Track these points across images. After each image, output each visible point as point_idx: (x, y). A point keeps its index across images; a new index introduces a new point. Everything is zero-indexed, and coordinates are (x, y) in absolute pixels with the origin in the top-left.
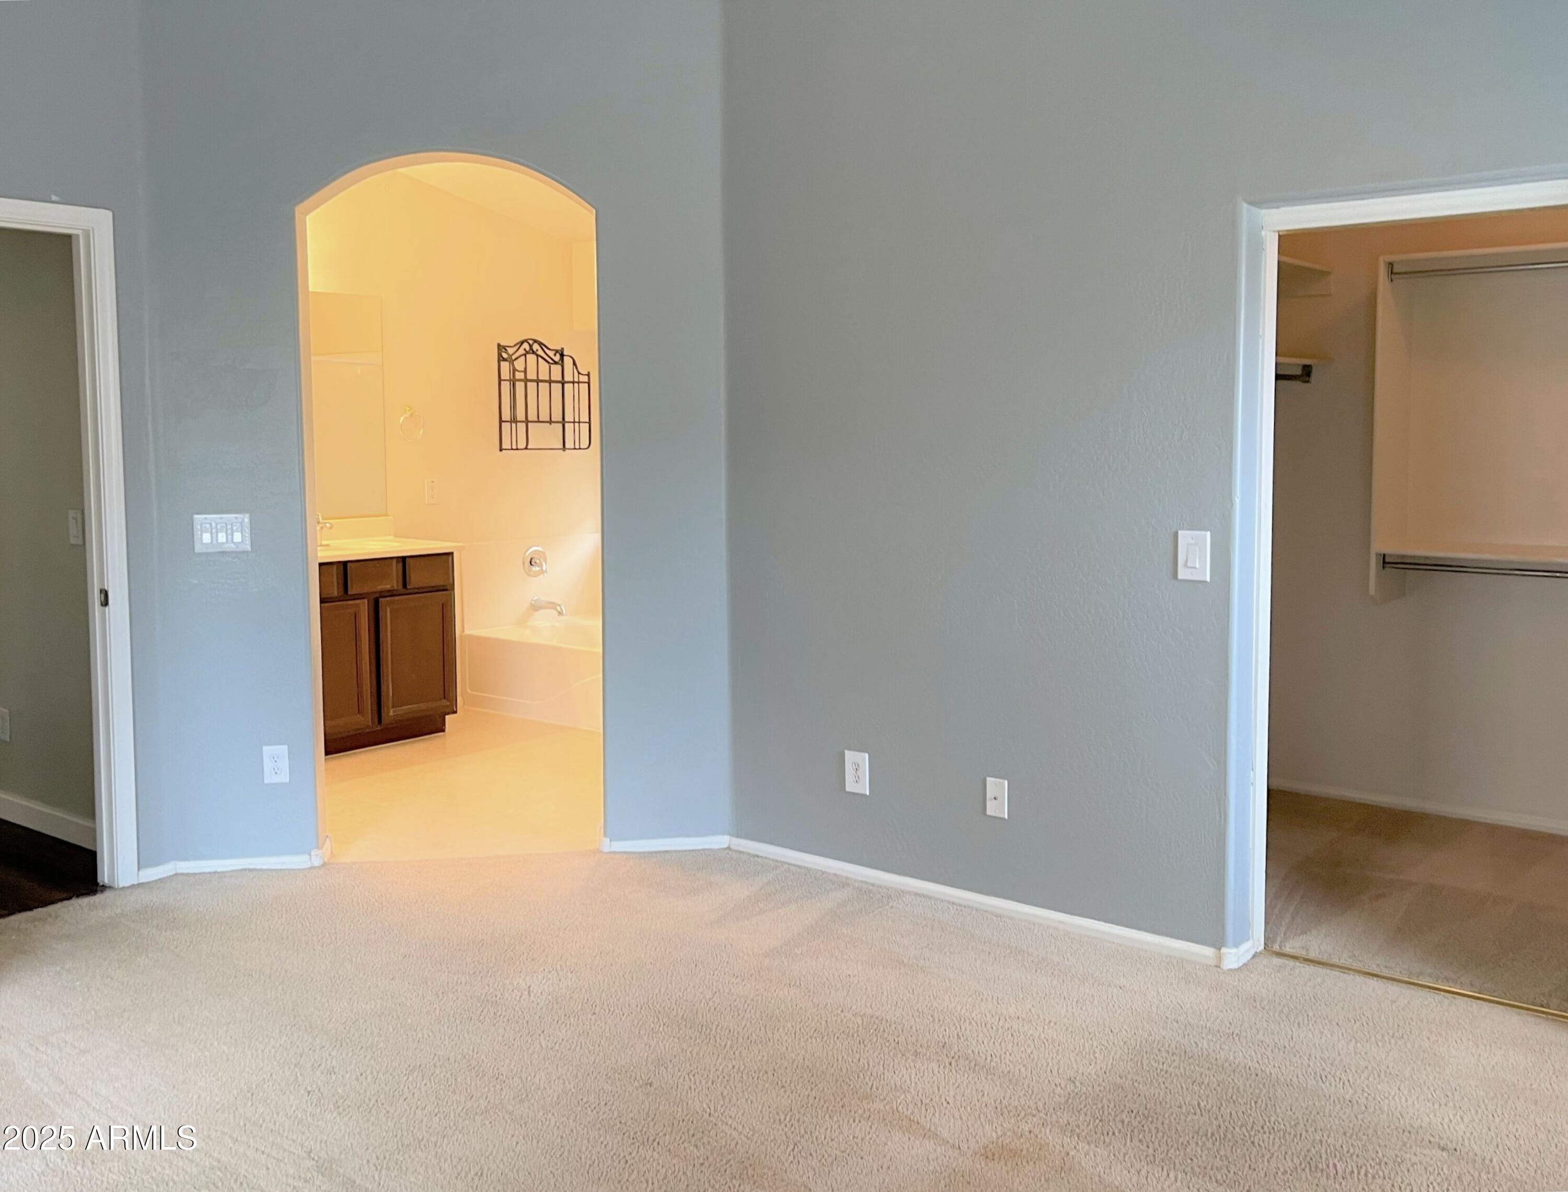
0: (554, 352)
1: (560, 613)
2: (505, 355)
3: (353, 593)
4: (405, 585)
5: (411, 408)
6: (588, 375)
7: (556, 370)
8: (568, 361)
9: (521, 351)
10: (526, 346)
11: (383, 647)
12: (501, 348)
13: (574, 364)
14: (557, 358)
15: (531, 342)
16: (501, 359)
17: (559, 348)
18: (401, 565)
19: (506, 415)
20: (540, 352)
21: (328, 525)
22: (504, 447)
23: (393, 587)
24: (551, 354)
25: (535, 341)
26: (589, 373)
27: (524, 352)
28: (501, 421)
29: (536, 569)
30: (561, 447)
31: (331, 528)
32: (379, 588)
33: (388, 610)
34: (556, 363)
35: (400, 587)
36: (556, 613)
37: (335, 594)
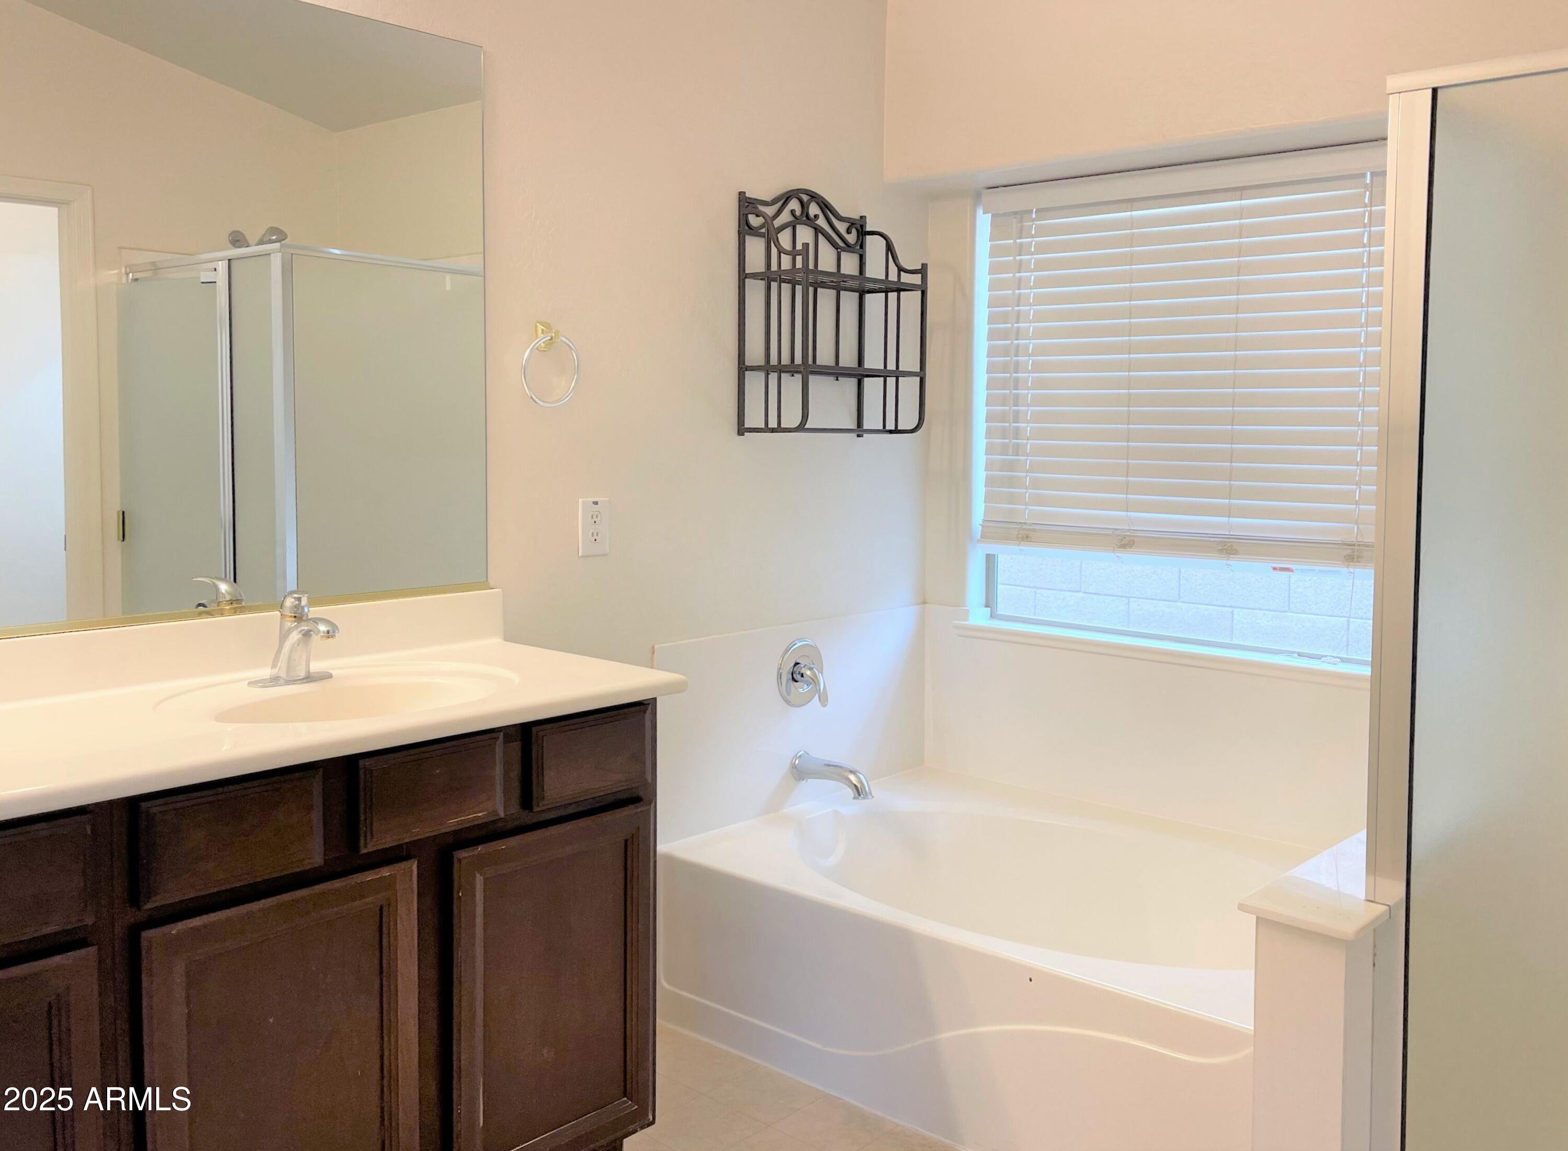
0: (846, 225)
1: (859, 791)
2: (754, 221)
3: (371, 848)
4: (527, 799)
5: (548, 326)
6: (923, 271)
7: (849, 265)
8: (875, 246)
9: (785, 217)
10: (794, 205)
11: (461, 1013)
12: (747, 205)
13: (890, 248)
14: (852, 238)
15: (805, 198)
16: (745, 229)
17: (855, 216)
18: (516, 746)
19: (755, 355)
20: (821, 222)
21: (323, 628)
22: (748, 425)
23: (495, 812)
24: (842, 227)
25: (814, 196)
26: (924, 266)
27: (790, 218)
28: (743, 368)
29: (802, 688)
30: (853, 426)
31: (329, 635)
32: (452, 823)
33: (479, 880)
34: (849, 247)
35: (515, 808)
36: (850, 792)
37: (318, 860)
